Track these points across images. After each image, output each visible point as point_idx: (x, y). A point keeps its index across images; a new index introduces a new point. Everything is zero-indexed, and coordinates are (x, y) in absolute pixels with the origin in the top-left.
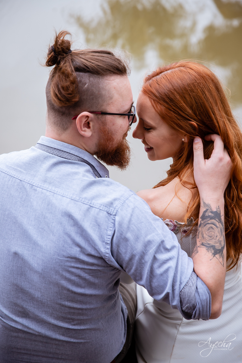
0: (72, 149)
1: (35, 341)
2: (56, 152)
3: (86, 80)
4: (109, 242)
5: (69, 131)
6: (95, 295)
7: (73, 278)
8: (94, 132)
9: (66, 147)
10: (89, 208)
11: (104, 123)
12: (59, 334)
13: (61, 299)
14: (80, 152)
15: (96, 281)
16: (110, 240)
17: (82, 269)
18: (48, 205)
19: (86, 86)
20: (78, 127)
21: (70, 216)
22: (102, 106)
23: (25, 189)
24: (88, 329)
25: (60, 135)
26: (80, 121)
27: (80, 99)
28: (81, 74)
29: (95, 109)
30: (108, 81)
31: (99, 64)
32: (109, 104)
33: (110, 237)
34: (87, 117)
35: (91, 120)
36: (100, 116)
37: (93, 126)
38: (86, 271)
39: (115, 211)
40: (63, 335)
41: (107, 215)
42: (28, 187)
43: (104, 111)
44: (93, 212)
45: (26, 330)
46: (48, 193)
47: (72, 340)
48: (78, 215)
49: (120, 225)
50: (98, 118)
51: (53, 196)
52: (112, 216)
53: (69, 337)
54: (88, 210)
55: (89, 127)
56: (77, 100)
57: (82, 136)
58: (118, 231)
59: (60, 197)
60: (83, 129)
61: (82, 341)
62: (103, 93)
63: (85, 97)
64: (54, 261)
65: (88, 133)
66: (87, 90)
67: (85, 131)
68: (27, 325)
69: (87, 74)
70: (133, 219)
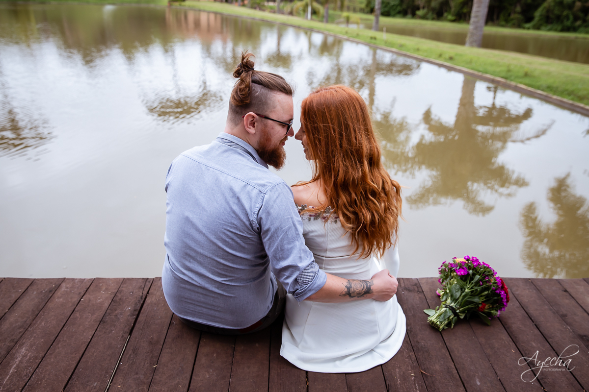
0: (240, 141)
1: (198, 292)
2: (227, 142)
3: (258, 90)
4: (256, 213)
5: (239, 127)
6: (244, 258)
7: (228, 240)
8: (257, 131)
9: (235, 139)
10: (246, 185)
11: (266, 126)
12: (215, 287)
13: (217, 256)
14: (246, 145)
15: (246, 246)
16: (257, 211)
17: (235, 233)
18: (216, 181)
19: (257, 94)
20: (245, 123)
21: (231, 189)
22: (266, 111)
23: (202, 169)
24: (237, 286)
25: (232, 129)
26: (247, 119)
27: (250, 102)
28: (256, 85)
29: (259, 113)
30: (274, 94)
31: (271, 81)
32: (271, 112)
33: (258, 209)
34: (253, 117)
35: (256, 121)
36: (263, 119)
37: (257, 126)
38: (238, 236)
39: (266, 191)
40: (218, 288)
41: (259, 192)
42: (204, 168)
43: (267, 116)
44: (249, 188)
45: (190, 281)
46: (217, 172)
47: (225, 294)
48: (237, 189)
49: (267, 202)
50: (262, 121)
51: (221, 174)
52: (262, 194)
53: (222, 290)
54: (245, 186)
55: (254, 127)
56: (248, 102)
57: (248, 133)
58: (264, 206)
59: (226, 175)
60: (249, 126)
61: (232, 295)
62: (269, 102)
63: (254, 102)
64: (215, 224)
65: (252, 130)
66: (258, 97)
67: (250, 128)
68: (191, 277)
69: (260, 86)
70: (277, 201)
